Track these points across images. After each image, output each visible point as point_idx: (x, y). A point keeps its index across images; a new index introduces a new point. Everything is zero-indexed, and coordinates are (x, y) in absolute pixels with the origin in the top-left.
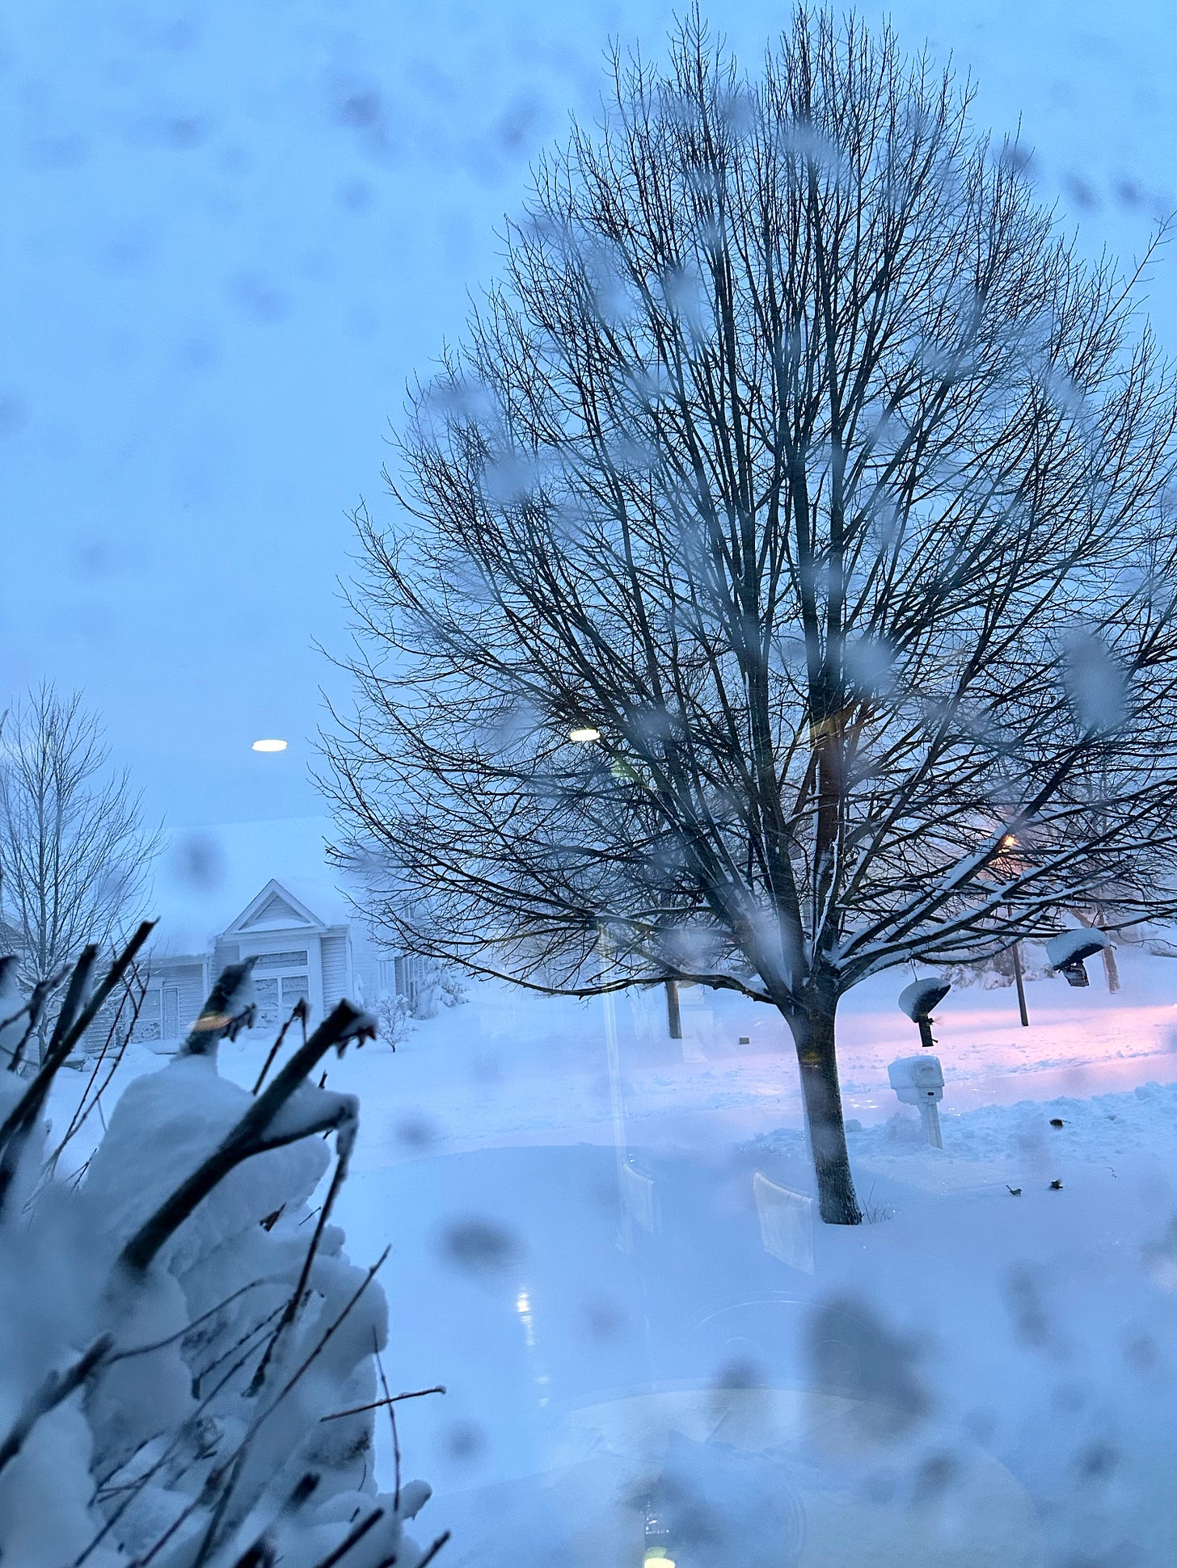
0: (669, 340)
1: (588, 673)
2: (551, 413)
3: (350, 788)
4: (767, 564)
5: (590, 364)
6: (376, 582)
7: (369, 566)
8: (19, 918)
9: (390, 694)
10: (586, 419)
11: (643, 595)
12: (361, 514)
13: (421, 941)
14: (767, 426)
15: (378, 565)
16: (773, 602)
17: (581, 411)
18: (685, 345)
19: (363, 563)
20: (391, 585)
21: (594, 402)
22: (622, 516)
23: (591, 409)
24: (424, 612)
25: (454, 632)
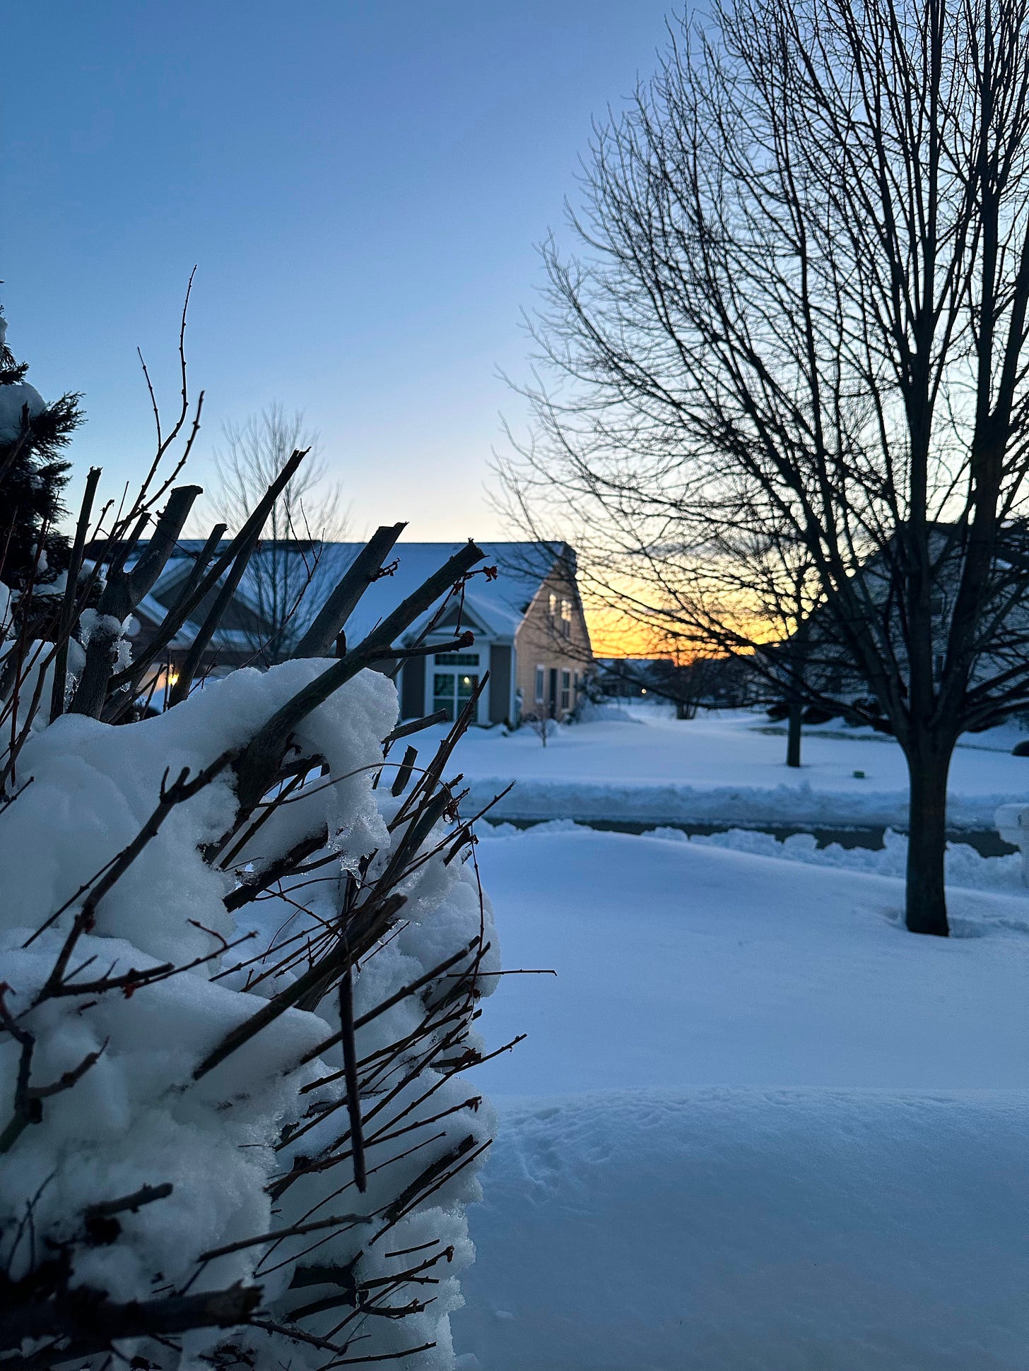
0: (869, 70)
1: (749, 406)
2: (740, 146)
3: (519, 506)
4: (946, 304)
5: (786, 95)
6: (558, 312)
7: (553, 298)
8: (255, 599)
9: (561, 419)
10: (777, 151)
11: (814, 332)
12: (549, 247)
13: (571, 648)
14: (962, 159)
15: (562, 296)
16: (947, 344)
17: (771, 143)
18: (885, 76)
19: (548, 295)
20: (572, 315)
21: (786, 133)
22: (801, 252)
23: (782, 141)
24: (599, 341)
25: (626, 361)
